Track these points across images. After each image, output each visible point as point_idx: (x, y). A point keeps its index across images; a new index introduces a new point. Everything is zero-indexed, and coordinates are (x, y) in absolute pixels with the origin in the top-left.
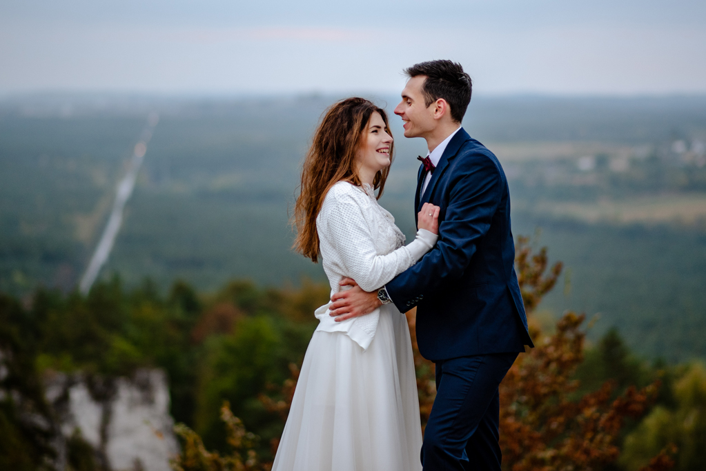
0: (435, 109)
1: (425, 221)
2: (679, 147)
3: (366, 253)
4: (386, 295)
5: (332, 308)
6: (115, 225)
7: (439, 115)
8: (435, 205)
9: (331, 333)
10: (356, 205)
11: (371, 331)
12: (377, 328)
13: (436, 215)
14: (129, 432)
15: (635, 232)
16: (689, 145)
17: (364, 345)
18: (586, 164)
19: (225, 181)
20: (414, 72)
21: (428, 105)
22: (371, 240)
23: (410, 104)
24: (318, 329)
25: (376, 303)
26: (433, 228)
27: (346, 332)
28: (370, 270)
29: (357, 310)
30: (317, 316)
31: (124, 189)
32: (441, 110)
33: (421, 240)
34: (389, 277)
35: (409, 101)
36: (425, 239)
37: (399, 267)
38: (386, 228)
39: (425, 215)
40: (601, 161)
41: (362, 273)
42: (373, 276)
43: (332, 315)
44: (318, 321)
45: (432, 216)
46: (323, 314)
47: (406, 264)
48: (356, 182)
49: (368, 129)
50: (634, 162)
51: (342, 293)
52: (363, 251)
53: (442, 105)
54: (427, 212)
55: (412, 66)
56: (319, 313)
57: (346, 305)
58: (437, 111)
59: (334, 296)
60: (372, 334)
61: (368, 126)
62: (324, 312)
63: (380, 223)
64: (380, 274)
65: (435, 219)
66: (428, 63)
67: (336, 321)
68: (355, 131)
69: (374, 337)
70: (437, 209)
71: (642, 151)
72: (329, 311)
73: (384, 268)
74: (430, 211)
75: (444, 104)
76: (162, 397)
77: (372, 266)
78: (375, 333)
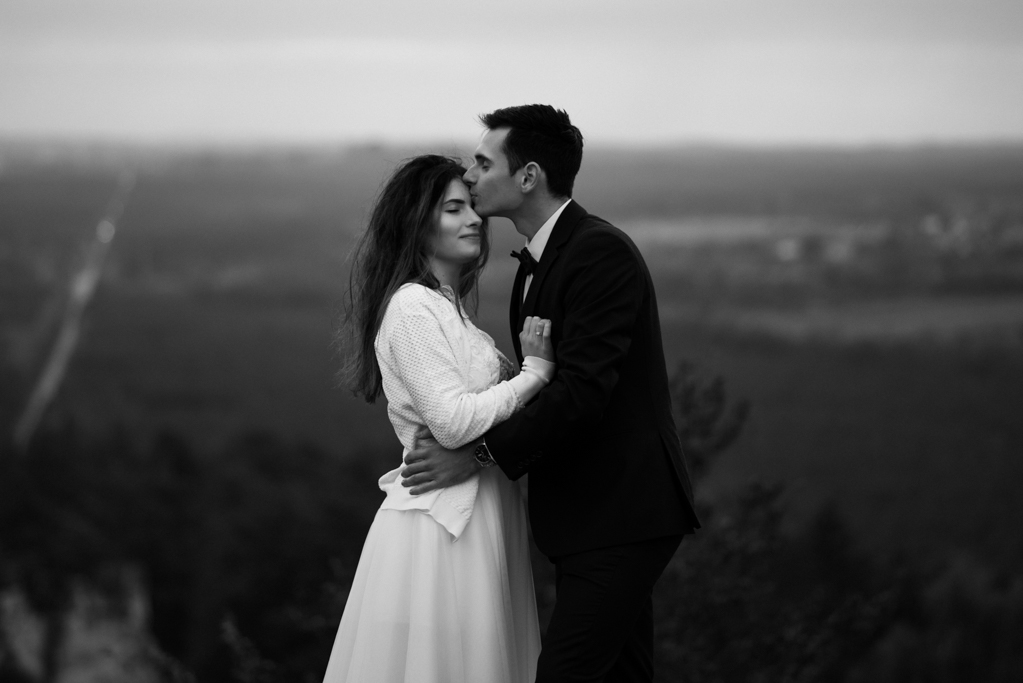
0: (523, 178)
1: (531, 344)
2: (931, 225)
3: (446, 390)
4: (486, 453)
5: (405, 474)
6: (68, 340)
7: (529, 187)
8: (542, 317)
9: (405, 511)
10: (432, 317)
11: (465, 510)
12: (474, 505)
13: (546, 332)
14: (87, 659)
15: (865, 356)
16: (946, 222)
17: (456, 530)
18: (788, 250)
19: (234, 275)
20: (494, 121)
21: (513, 170)
22: (455, 370)
23: (486, 168)
24: (383, 506)
25: (472, 466)
26: (545, 353)
27: (427, 510)
28: (452, 416)
29: (443, 476)
30: (382, 487)
31: (83, 286)
32: (533, 179)
33: (530, 372)
34: (482, 426)
35: (485, 164)
36: (534, 371)
37: (498, 411)
38: (483, 348)
39: (531, 335)
40: (812, 247)
41: (439, 422)
42: (457, 424)
43: (405, 484)
44: (383, 495)
45: (541, 335)
46: (392, 484)
47: (508, 407)
48: (431, 283)
49: (442, 204)
50: (862, 249)
51: (421, 451)
52: (441, 388)
53: (533, 172)
54: (532, 330)
55: (491, 111)
56: (384, 482)
57: (426, 469)
58: (526, 180)
59: (408, 456)
60: (467, 514)
61: (443, 199)
62: (393, 481)
63: (473, 341)
64: (468, 422)
65: (546, 338)
66: (516, 108)
67: (412, 493)
68: (421, 208)
69: (470, 518)
70: (547, 324)
71: (876, 232)
72: (401, 479)
73: (475, 413)
74: (536, 328)
75: (536, 170)
76: (138, 607)
77: (455, 409)
78: (472, 513)
